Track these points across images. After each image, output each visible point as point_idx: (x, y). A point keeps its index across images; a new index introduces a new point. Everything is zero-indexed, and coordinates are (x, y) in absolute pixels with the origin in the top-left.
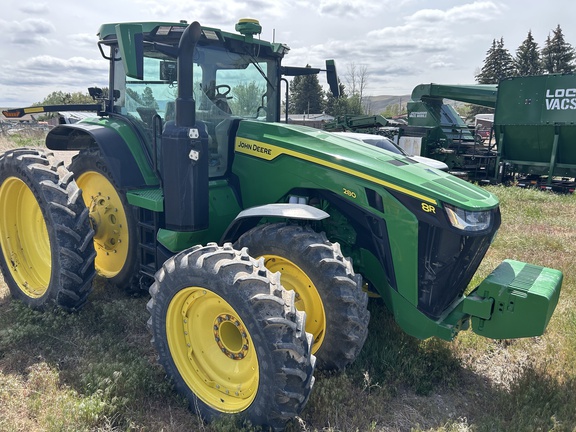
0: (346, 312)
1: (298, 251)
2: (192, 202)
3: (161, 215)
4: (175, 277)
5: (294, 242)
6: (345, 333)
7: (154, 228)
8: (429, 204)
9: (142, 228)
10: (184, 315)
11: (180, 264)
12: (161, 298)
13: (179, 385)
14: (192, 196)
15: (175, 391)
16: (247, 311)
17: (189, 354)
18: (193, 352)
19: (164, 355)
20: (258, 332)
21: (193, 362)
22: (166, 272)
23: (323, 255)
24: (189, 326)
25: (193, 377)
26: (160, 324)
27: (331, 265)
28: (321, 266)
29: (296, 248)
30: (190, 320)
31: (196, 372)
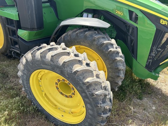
0: (119, 73)
1: (97, 45)
2: (34, 15)
3: (18, 22)
4: (32, 63)
5: (94, 40)
6: (117, 81)
7: (15, 28)
8: (164, 20)
9: (8, 28)
10: (39, 79)
11: (35, 56)
12: (25, 72)
13: (40, 108)
14: (34, 12)
15: (38, 111)
16: (81, 88)
17: (44, 95)
18: (45, 94)
19: (30, 96)
20: (88, 98)
21: (45, 98)
22: (27, 60)
23: (109, 47)
24: (42, 83)
25: (47, 105)
26: (27, 83)
27: (114, 52)
28: (109, 53)
29: (95, 43)
30: (42, 81)
31: (47, 103)
